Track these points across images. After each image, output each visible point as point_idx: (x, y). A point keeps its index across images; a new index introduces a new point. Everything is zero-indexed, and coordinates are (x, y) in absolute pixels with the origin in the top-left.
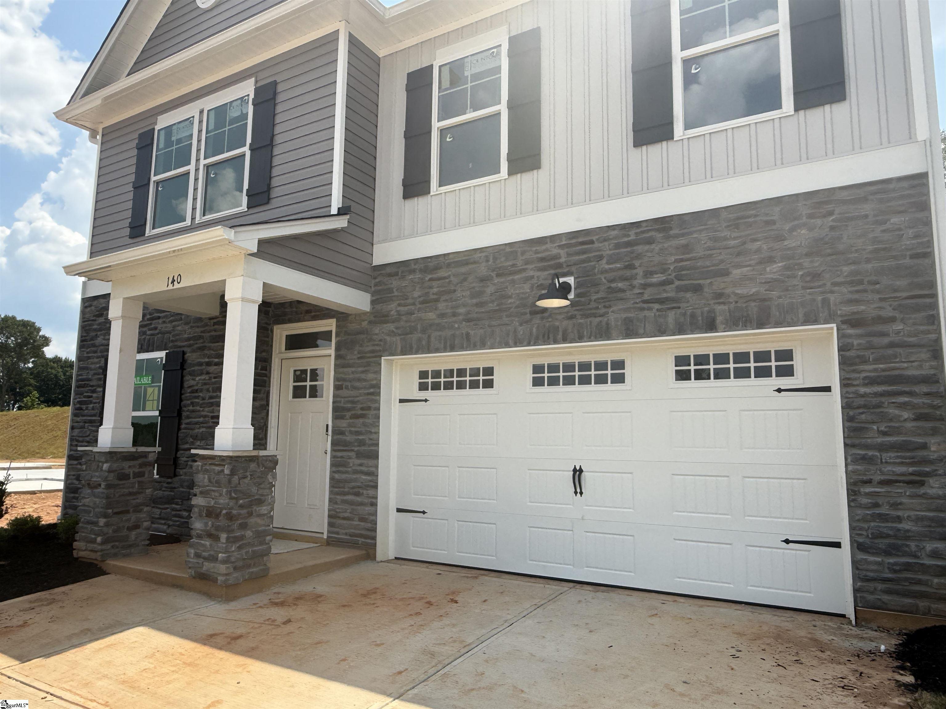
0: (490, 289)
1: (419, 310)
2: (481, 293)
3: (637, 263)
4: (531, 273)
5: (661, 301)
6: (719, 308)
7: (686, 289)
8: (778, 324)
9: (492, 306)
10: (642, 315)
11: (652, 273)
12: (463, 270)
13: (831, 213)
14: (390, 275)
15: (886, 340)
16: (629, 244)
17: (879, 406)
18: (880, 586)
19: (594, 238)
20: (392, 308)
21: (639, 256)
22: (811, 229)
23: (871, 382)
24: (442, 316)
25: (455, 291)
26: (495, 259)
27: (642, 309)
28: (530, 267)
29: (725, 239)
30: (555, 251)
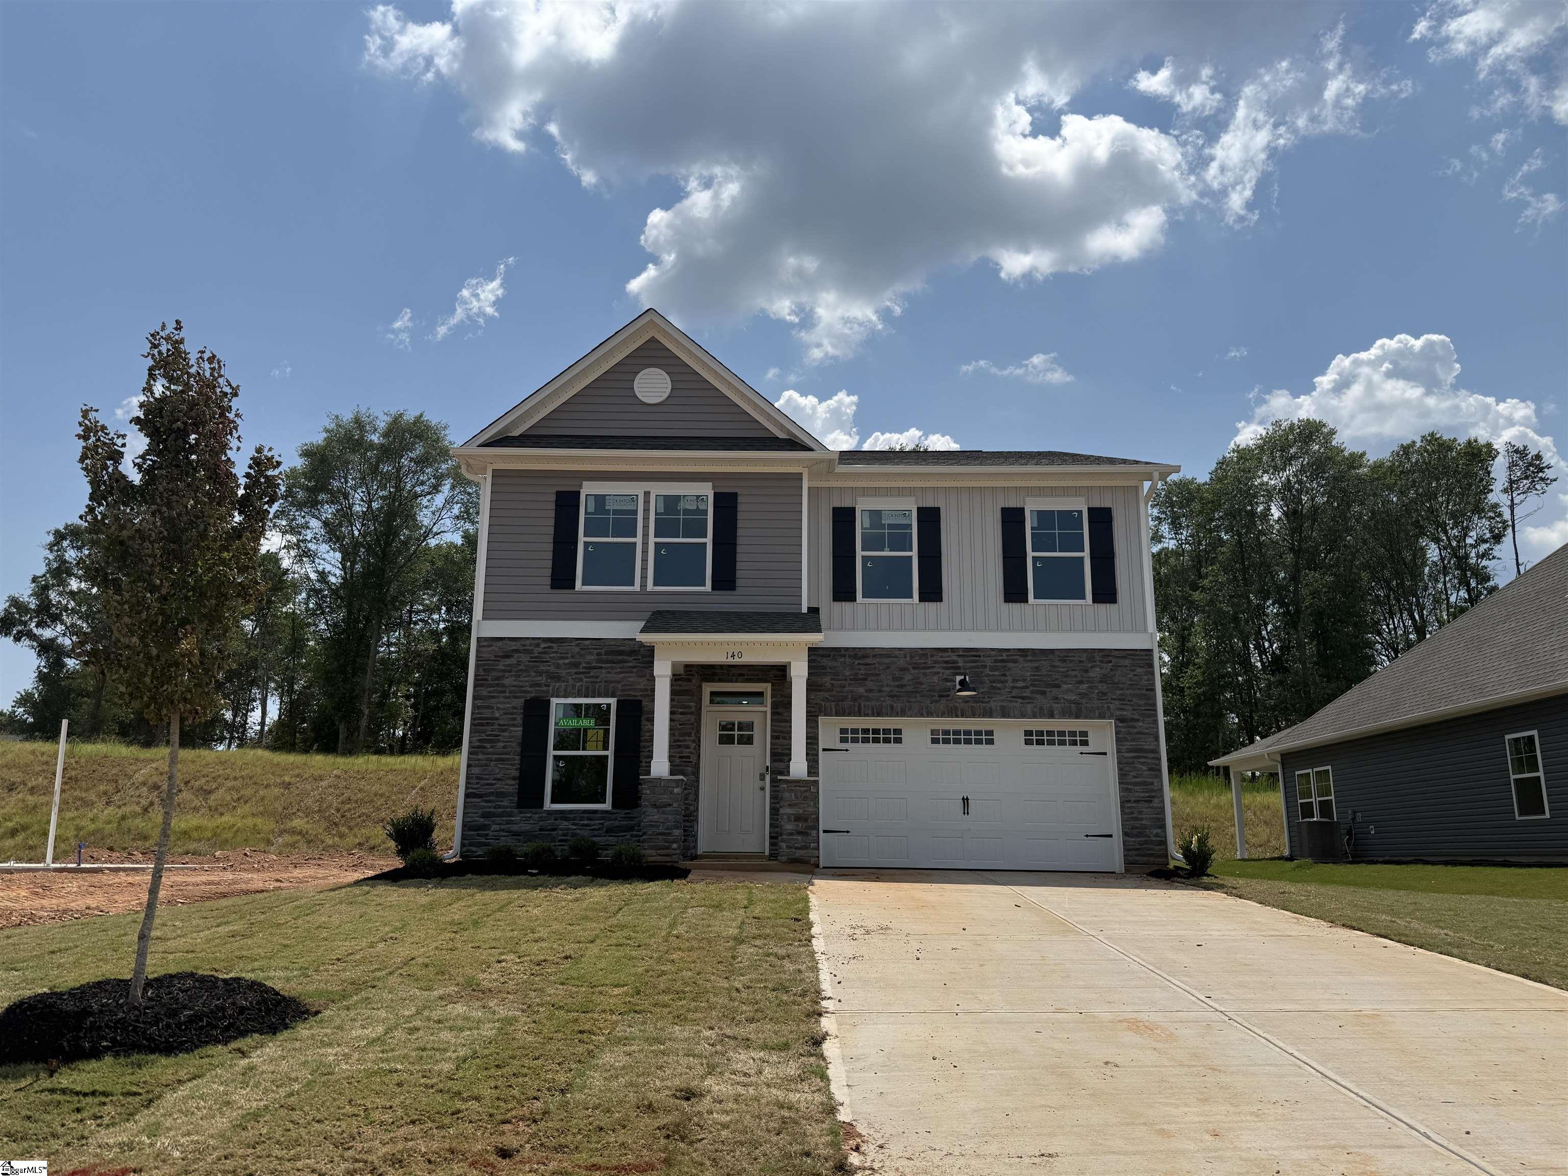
0: (908, 677)
1: (849, 685)
2: (901, 679)
3: (1007, 673)
4: (938, 670)
5: (1023, 698)
6: (1055, 705)
7: (1037, 692)
8: (1086, 718)
9: (909, 689)
10: (1011, 705)
11: (1017, 681)
12: (886, 661)
13: (1111, 662)
14: (823, 656)
15: (1135, 730)
16: (1002, 661)
17: (1133, 763)
18: (1134, 853)
19: (981, 654)
20: (827, 680)
21: (1009, 669)
22: (1101, 669)
23: (1130, 751)
24: (870, 691)
25: (879, 675)
26: (911, 657)
27: (1011, 701)
28: (937, 665)
29: (1058, 667)
30: (955, 658)
